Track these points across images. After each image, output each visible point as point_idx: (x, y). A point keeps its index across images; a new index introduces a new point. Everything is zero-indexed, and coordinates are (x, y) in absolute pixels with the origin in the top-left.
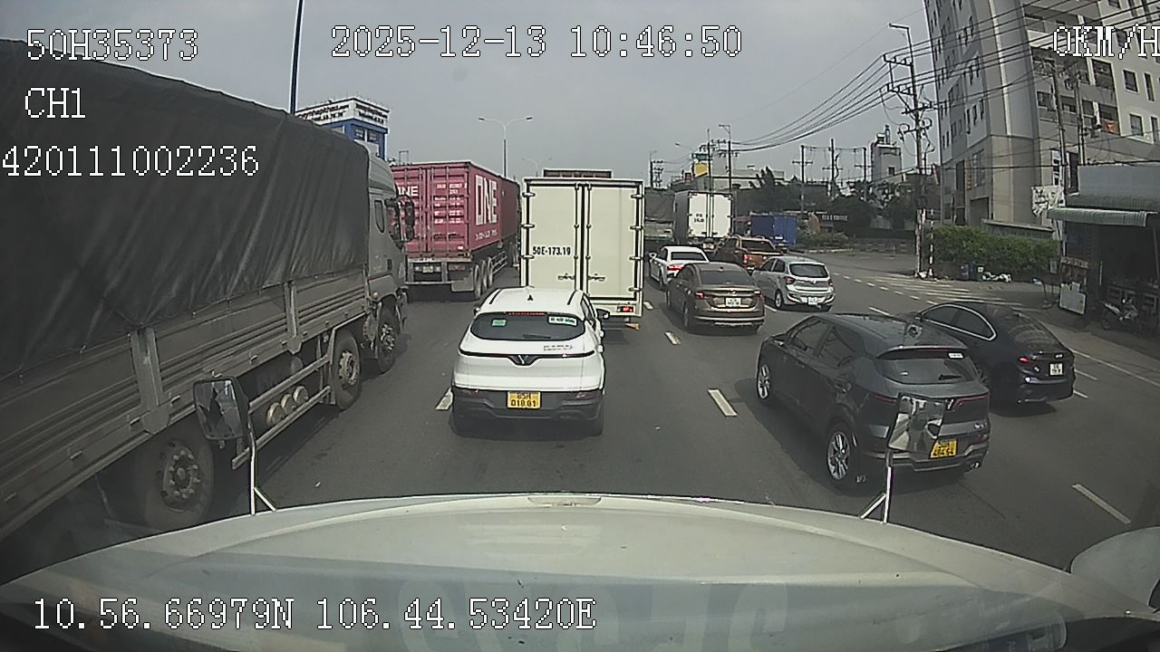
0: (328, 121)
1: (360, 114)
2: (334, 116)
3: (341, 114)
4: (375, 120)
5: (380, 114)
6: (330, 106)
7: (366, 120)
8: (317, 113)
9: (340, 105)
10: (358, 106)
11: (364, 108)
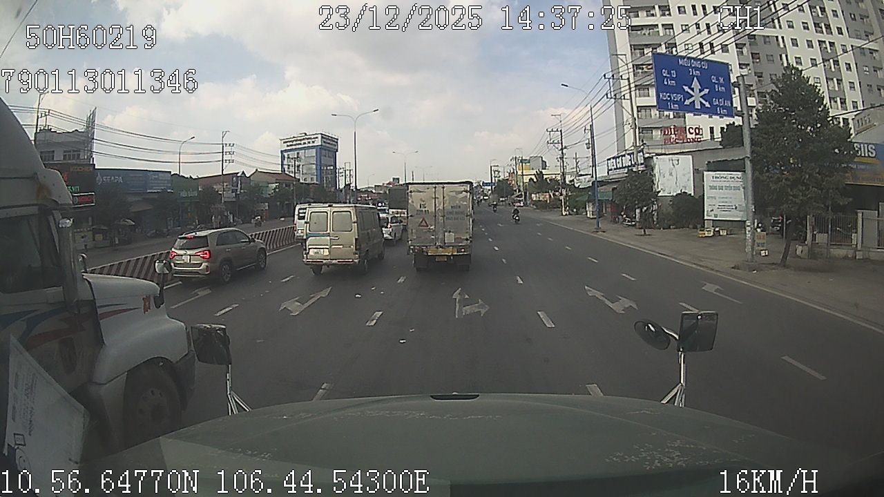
0: (306, 145)
1: (324, 142)
2: (309, 143)
3: (313, 142)
4: (332, 144)
5: (334, 141)
6: (307, 137)
7: (328, 145)
8: (300, 140)
9: (312, 137)
10: (322, 137)
11: (325, 138)
